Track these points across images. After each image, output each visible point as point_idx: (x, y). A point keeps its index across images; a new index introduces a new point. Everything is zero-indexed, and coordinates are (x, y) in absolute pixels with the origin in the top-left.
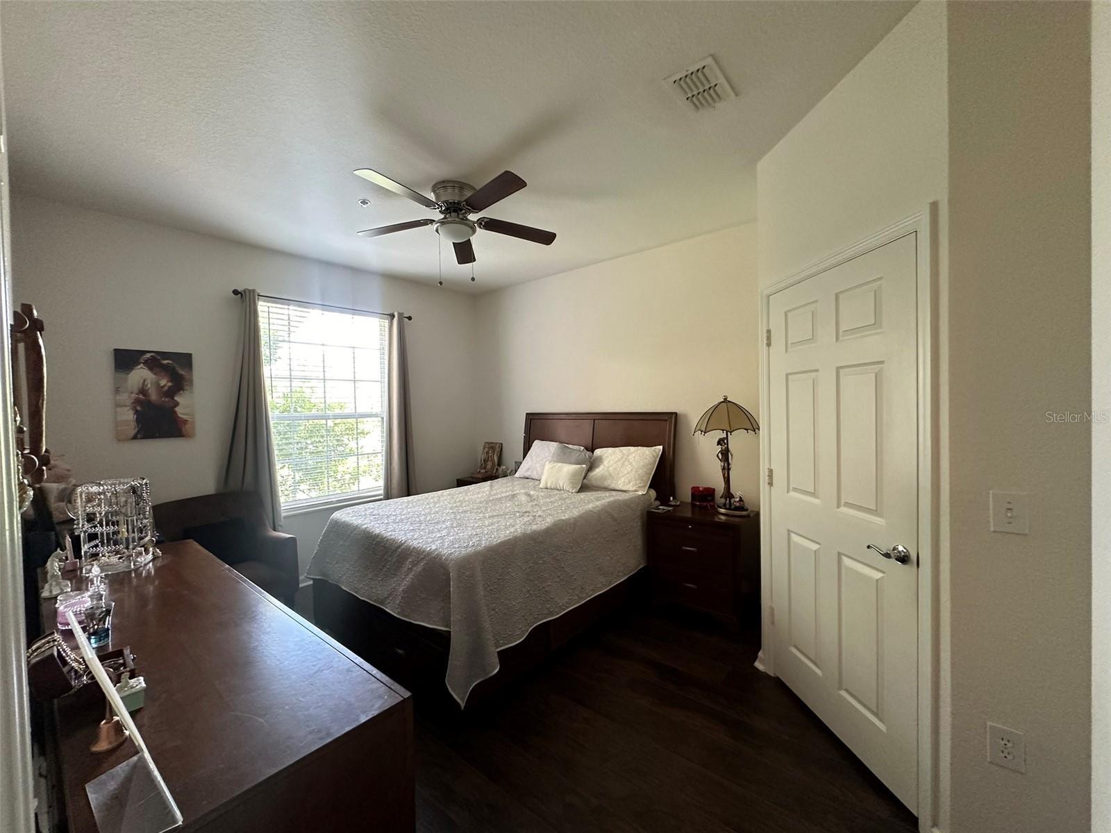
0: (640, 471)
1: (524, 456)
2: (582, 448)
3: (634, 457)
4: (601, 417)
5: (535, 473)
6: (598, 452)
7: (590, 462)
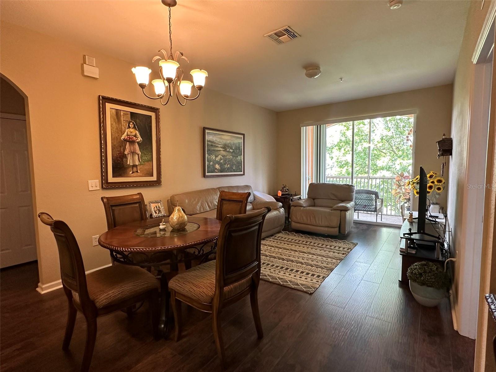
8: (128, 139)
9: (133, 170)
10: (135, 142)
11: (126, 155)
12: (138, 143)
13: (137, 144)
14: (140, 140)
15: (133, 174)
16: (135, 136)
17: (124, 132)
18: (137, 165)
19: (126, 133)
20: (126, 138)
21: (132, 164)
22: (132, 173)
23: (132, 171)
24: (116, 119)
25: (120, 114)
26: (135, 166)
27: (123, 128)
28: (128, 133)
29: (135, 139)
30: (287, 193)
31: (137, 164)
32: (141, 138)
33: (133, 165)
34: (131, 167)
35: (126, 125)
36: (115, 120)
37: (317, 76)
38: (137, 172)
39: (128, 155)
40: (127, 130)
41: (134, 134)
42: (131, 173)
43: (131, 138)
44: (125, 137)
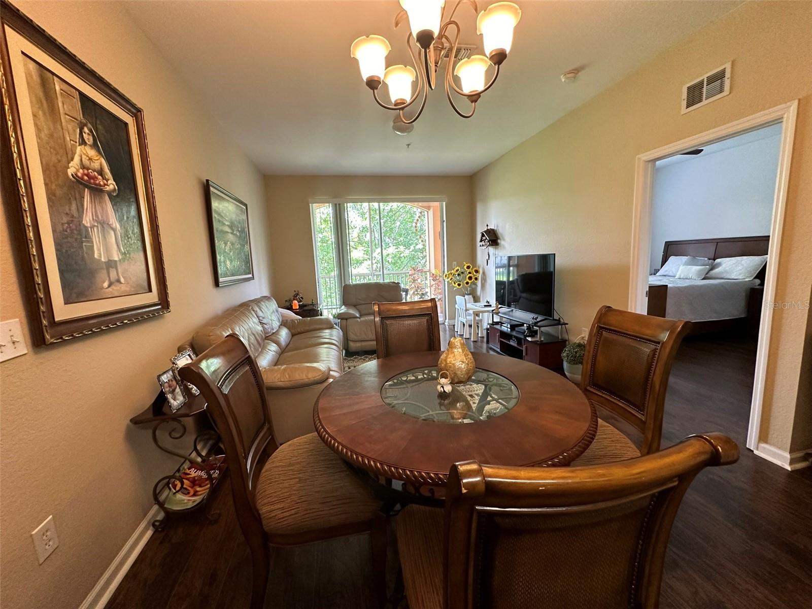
0: (749, 269)
1: (662, 267)
2: (706, 259)
3: (746, 262)
4: (722, 240)
5: (671, 272)
6: (718, 261)
7: (712, 265)
8: (86, 178)
9: (109, 276)
10: (102, 191)
11: (86, 228)
12: (110, 194)
13: (107, 198)
14: (111, 187)
15: (110, 289)
16: (101, 172)
17: (74, 154)
18: (116, 261)
19: (77, 159)
20: (79, 175)
21: (105, 259)
22: (109, 286)
23: (108, 279)
24: (44, 102)
25: (53, 87)
26: (111, 264)
27: (68, 139)
28: (83, 159)
29: (102, 183)
30: (301, 303)
31: (116, 259)
32: (114, 183)
33: (107, 260)
34: (103, 269)
35: (75, 131)
36: (42, 103)
37: (399, 133)
38: (119, 281)
39: (91, 228)
40: (79, 148)
41: (96, 165)
42: (106, 285)
43: (93, 179)
44: (78, 170)
